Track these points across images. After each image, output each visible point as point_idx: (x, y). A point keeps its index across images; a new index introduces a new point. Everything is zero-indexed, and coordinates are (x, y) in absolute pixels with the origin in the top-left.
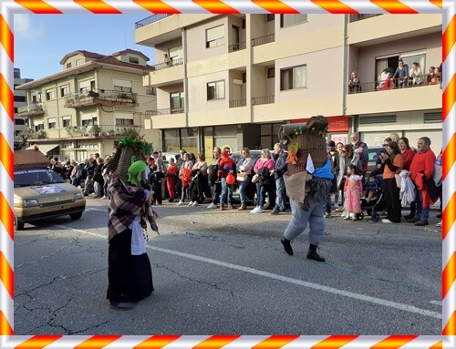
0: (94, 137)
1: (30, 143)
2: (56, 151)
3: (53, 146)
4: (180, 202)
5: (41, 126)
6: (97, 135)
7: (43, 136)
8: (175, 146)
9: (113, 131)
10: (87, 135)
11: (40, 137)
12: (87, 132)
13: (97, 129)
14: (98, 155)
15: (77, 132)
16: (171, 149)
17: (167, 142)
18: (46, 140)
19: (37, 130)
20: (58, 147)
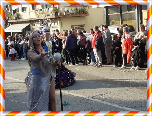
0: (54, 17)
1: (10, 23)
2: (28, 29)
3: (26, 25)
4: (123, 66)
5: (17, 10)
6: (56, 15)
7: (18, 17)
8: (117, 20)
9: (68, 11)
10: (49, 15)
11: (16, 19)
12: (50, 13)
13: (56, 11)
14: (57, 31)
15: (42, 13)
16: (113, 23)
17: (111, 18)
18: (20, 20)
19: (14, 13)
20: (29, 26)
